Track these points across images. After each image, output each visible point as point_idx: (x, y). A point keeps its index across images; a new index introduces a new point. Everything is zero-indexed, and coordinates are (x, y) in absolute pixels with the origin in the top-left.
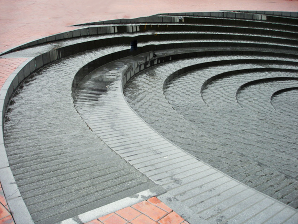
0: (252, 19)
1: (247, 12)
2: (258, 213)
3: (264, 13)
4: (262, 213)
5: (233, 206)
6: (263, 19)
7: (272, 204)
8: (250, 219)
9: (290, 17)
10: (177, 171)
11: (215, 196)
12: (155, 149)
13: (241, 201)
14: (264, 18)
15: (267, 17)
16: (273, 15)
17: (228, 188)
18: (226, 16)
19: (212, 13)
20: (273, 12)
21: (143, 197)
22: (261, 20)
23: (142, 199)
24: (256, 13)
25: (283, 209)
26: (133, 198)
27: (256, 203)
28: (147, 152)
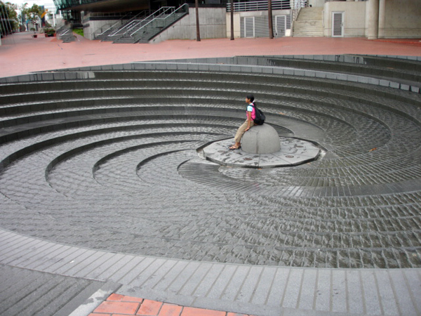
0: (77, 79)
1: (68, 70)
2: (216, 281)
3: (90, 69)
4: (219, 279)
5: (185, 283)
6: (90, 77)
7: (224, 268)
8: (211, 288)
9: (123, 70)
10: (98, 271)
11: (160, 281)
12: (50, 257)
13: (191, 276)
14: (92, 75)
15: (96, 74)
16: (101, 70)
17: (169, 269)
18: (40, 79)
19: (20, 76)
20: (101, 66)
21: (98, 298)
22: (88, 79)
23: (99, 301)
24: (79, 69)
25: (237, 268)
26: (89, 304)
27: (208, 272)
28: (42, 264)
